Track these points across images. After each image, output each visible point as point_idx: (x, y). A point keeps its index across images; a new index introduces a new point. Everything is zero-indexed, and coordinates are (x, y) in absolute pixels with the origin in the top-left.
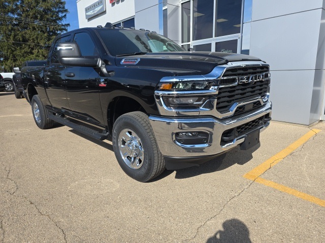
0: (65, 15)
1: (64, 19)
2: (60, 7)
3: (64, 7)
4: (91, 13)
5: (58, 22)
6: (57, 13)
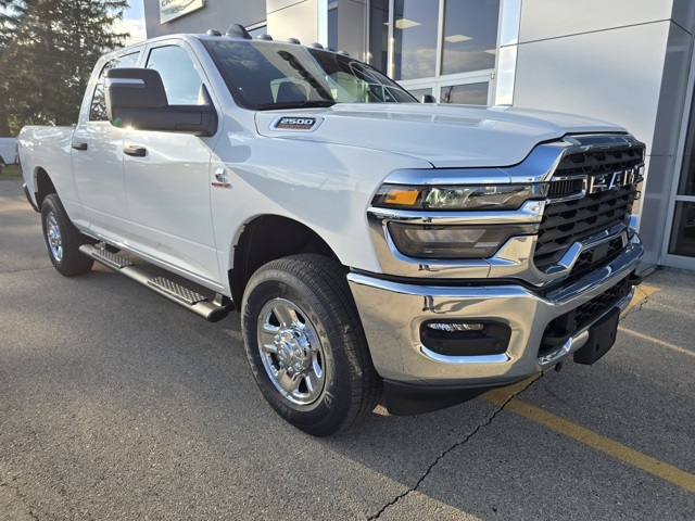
0: (121, 14)
1: (116, 20)
5: (104, 27)
6: (104, 7)
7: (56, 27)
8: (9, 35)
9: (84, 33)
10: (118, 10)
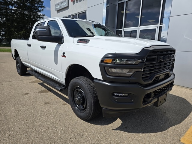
1: (42, 11)
2: (40, 4)
3: (42, 5)
4: (58, 7)
5: (38, 13)
6: (38, 8)
7: (26, 12)
8: (13, 14)
9: (33, 14)
10: (42, 8)
